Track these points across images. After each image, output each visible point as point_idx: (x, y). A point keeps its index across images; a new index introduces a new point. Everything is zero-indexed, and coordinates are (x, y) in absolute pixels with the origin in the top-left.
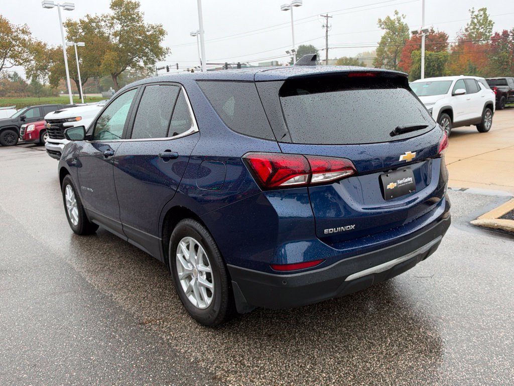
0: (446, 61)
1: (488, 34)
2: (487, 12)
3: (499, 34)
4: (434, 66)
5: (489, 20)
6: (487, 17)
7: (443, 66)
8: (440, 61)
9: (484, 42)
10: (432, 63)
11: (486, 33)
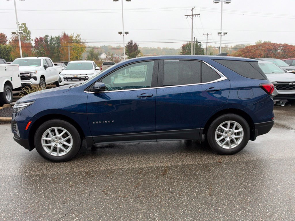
0: (11, 50)
1: (29, 38)
2: (26, 26)
3: (37, 39)
4: (4, 53)
5: (28, 30)
6: (27, 29)
7: (9, 54)
8: (7, 50)
9: (27, 42)
10: (2, 51)
11: (27, 37)
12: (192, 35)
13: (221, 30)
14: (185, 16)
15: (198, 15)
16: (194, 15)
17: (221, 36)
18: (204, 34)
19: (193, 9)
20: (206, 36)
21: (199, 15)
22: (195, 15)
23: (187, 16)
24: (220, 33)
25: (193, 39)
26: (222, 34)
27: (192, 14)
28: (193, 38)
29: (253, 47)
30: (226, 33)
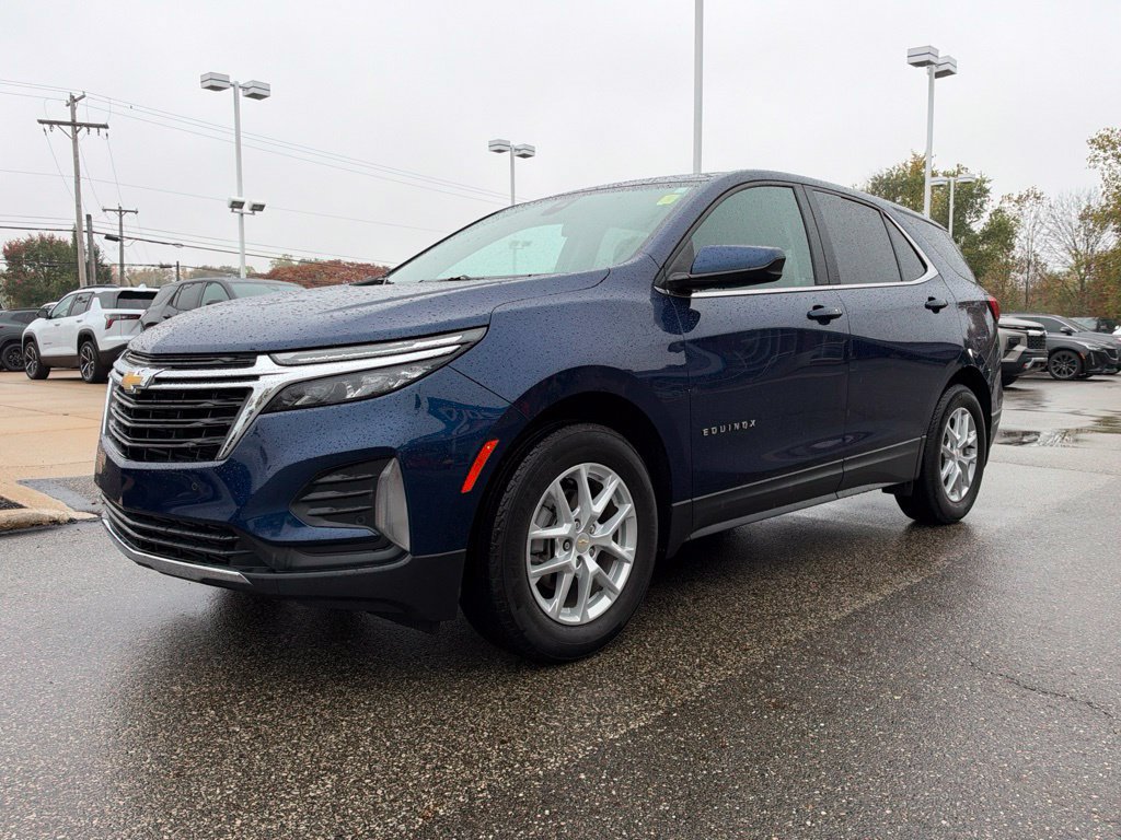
12: (78, 206)
13: (240, 194)
14: (41, 122)
15: (98, 126)
16: (81, 125)
17: (242, 215)
18: (105, 210)
19: (74, 100)
20: (115, 217)
21: (106, 127)
22: (88, 126)
23: (47, 126)
24: (236, 205)
25: (85, 223)
26: (246, 208)
27: (74, 121)
28: (84, 218)
29: (296, 272)
30: (258, 208)
